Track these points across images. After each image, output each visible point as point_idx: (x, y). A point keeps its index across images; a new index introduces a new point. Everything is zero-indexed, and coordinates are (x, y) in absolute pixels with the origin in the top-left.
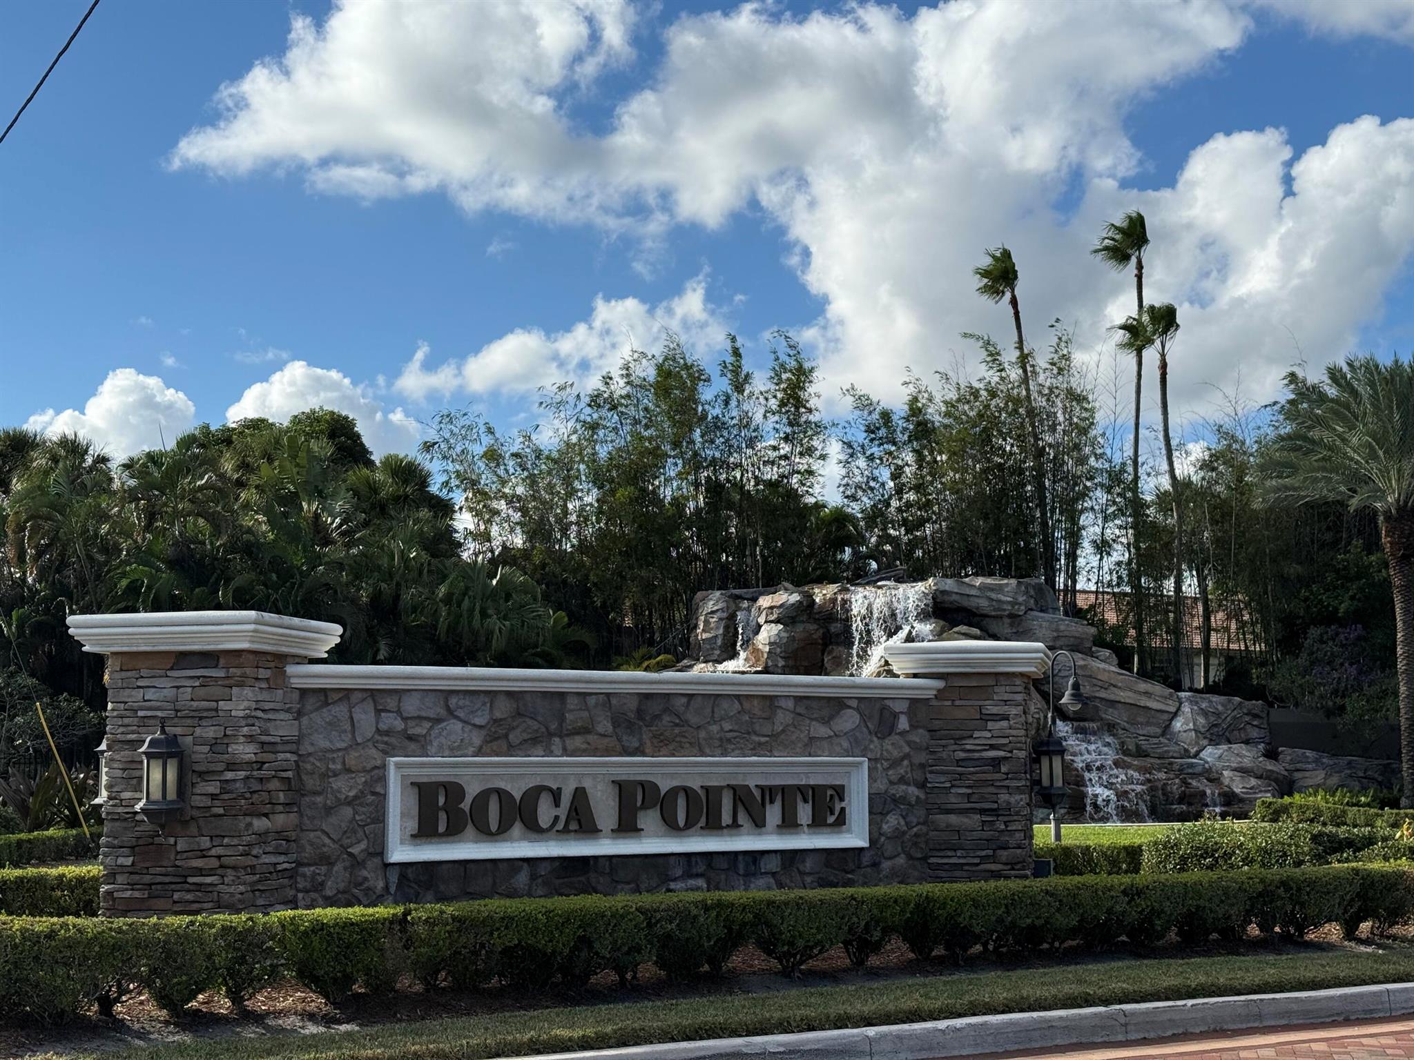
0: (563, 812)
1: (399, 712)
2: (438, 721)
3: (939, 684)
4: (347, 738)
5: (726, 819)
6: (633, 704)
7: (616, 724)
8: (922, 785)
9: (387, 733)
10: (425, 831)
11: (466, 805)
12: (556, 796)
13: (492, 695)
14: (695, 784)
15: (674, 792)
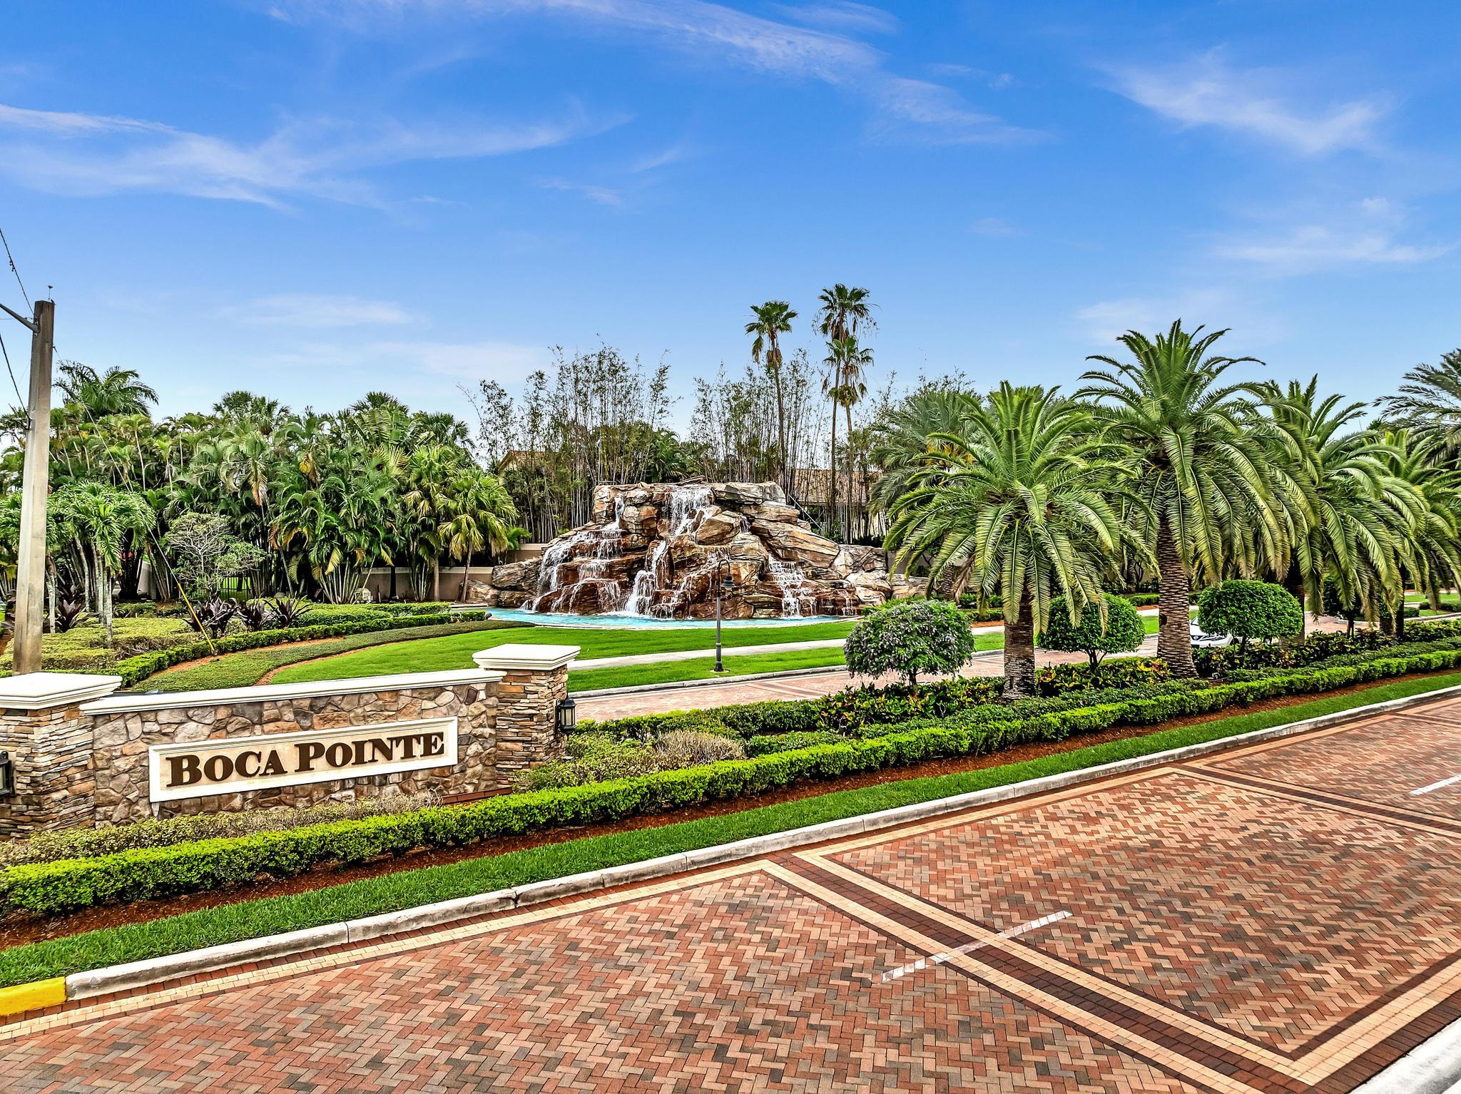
0: (263, 765)
1: (156, 721)
2: (182, 723)
3: (505, 673)
4: (124, 738)
5: (368, 757)
6: (307, 703)
7: (296, 714)
8: (493, 727)
9: (149, 733)
10: (176, 781)
11: (201, 767)
12: (259, 756)
13: (215, 707)
14: (348, 741)
15: (334, 747)
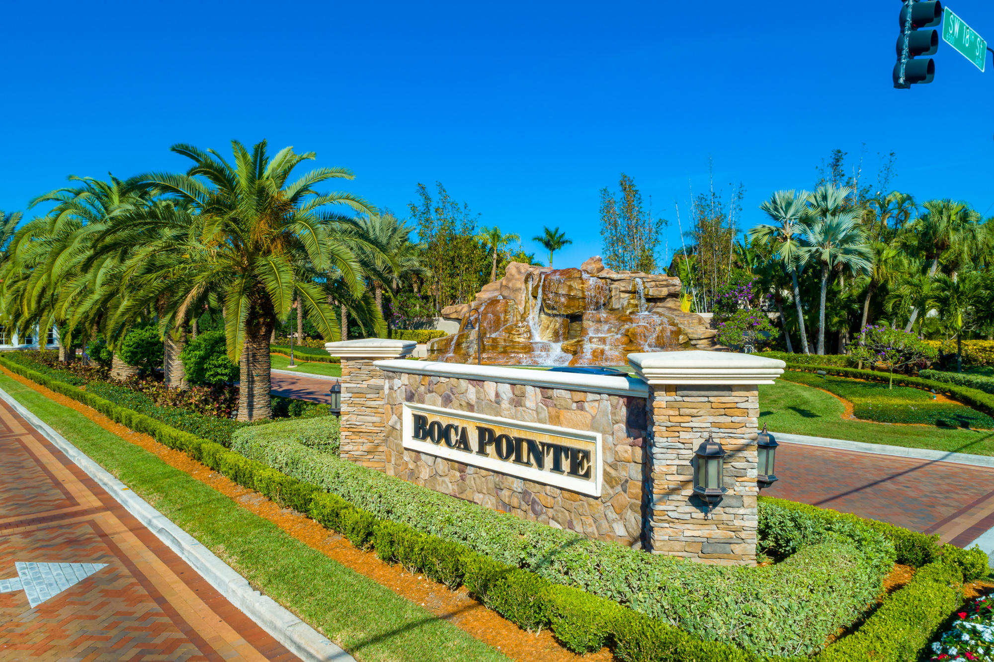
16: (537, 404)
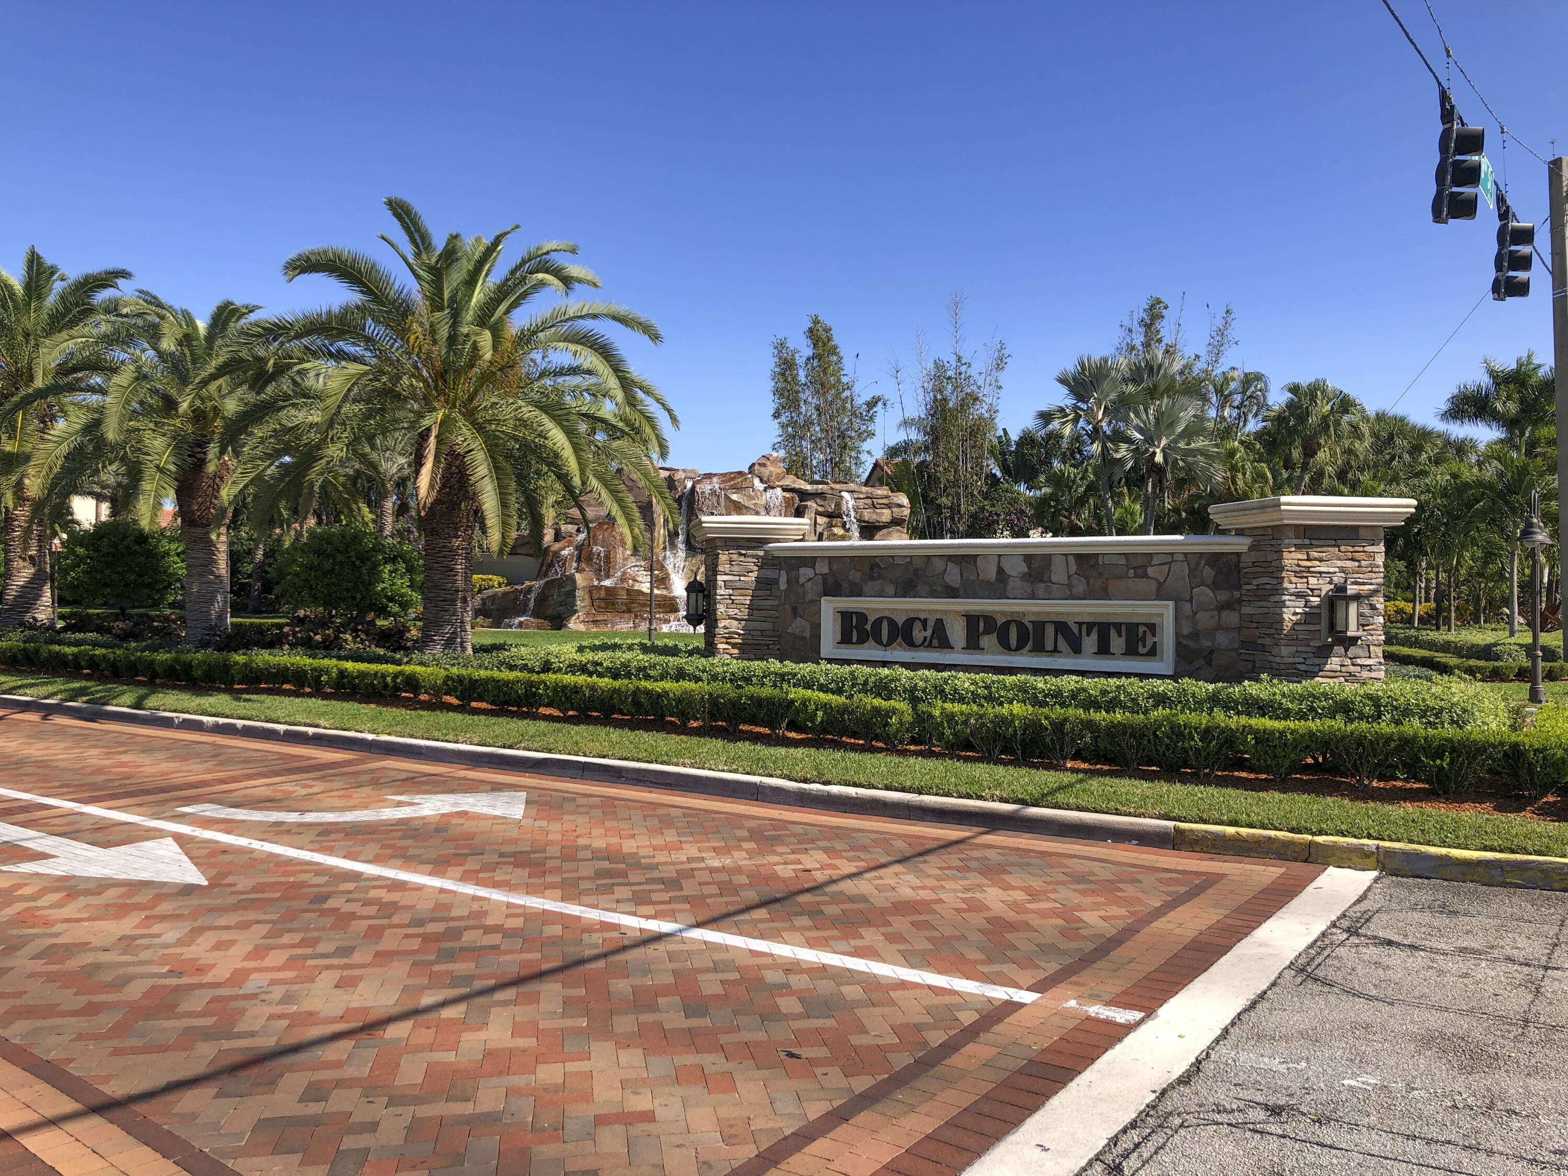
16: (1069, 577)
